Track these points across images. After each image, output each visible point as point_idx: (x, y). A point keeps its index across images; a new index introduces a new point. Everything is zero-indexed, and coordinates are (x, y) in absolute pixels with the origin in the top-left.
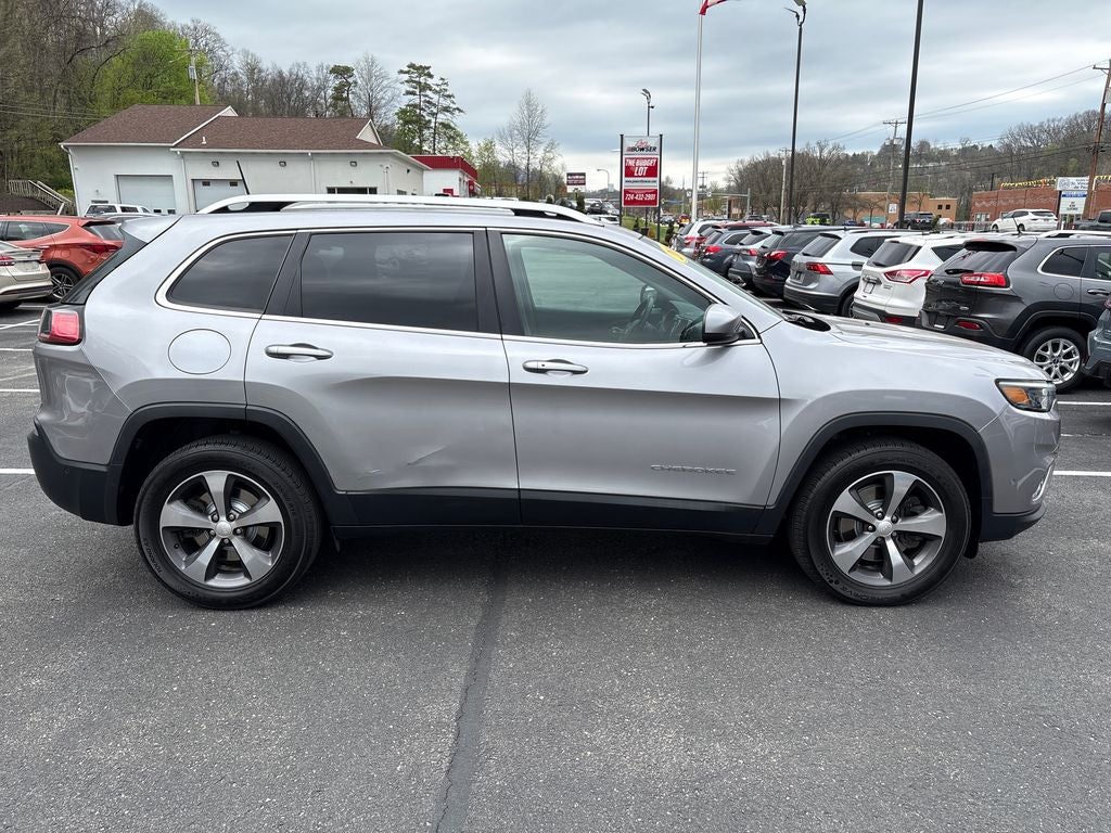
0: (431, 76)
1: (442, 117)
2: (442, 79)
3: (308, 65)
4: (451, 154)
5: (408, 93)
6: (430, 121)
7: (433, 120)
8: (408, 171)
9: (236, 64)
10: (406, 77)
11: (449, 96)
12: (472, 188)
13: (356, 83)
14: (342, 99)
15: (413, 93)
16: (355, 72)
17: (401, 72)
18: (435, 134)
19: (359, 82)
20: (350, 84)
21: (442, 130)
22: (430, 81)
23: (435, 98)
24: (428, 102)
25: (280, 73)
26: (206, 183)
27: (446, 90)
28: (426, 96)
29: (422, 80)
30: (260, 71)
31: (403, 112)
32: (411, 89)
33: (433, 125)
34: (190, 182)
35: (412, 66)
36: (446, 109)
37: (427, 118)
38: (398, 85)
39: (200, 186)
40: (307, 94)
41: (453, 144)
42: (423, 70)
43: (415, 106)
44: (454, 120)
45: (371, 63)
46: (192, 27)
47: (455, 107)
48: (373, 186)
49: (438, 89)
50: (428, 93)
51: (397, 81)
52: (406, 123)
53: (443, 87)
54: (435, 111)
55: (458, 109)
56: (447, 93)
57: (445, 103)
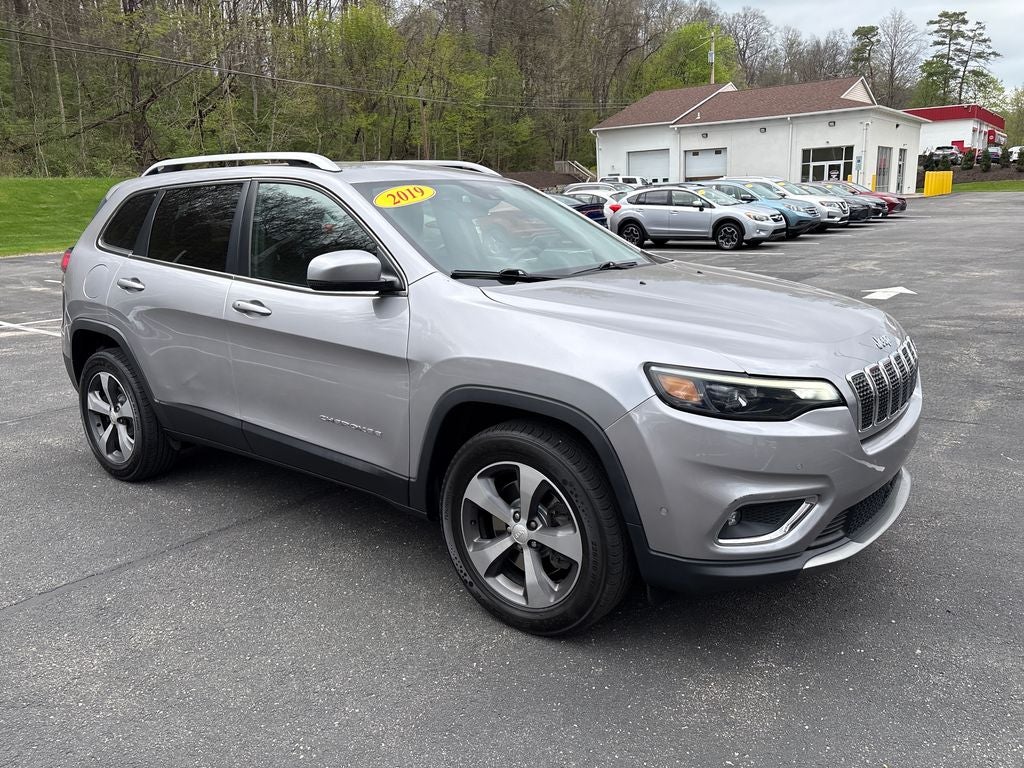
0: (965, 22)
1: (972, 65)
2: (978, 23)
3: (844, 31)
4: (980, 102)
5: (937, 43)
6: (958, 70)
7: (962, 69)
8: (897, 126)
9: (778, 42)
10: (936, 27)
11: (985, 41)
12: (991, 137)
13: (878, 41)
14: (863, 59)
15: (943, 43)
16: (879, 31)
17: (931, 22)
18: (962, 83)
19: (883, 39)
20: (873, 43)
21: (972, 78)
22: (963, 28)
23: (967, 44)
24: (959, 50)
25: (818, 43)
26: (696, 153)
27: (981, 34)
28: (956, 44)
29: (954, 28)
30: (799, 44)
31: (929, 64)
32: (940, 39)
33: (961, 74)
34: (682, 154)
35: (945, 15)
36: (979, 55)
37: (955, 67)
38: (927, 37)
39: (690, 155)
40: (840, 59)
41: (985, 92)
42: (959, 18)
43: (943, 56)
44: (988, 67)
45: (898, 19)
46: (743, 15)
47: (990, 51)
48: (849, 144)
49: (971, 34)
50: (961, 40)
51: (924, 33)
52: (930, 75)
53: (978, 32)
54: (966, 59)
55: (994, 53)
56: (981, 38)
57: (977, 48)
